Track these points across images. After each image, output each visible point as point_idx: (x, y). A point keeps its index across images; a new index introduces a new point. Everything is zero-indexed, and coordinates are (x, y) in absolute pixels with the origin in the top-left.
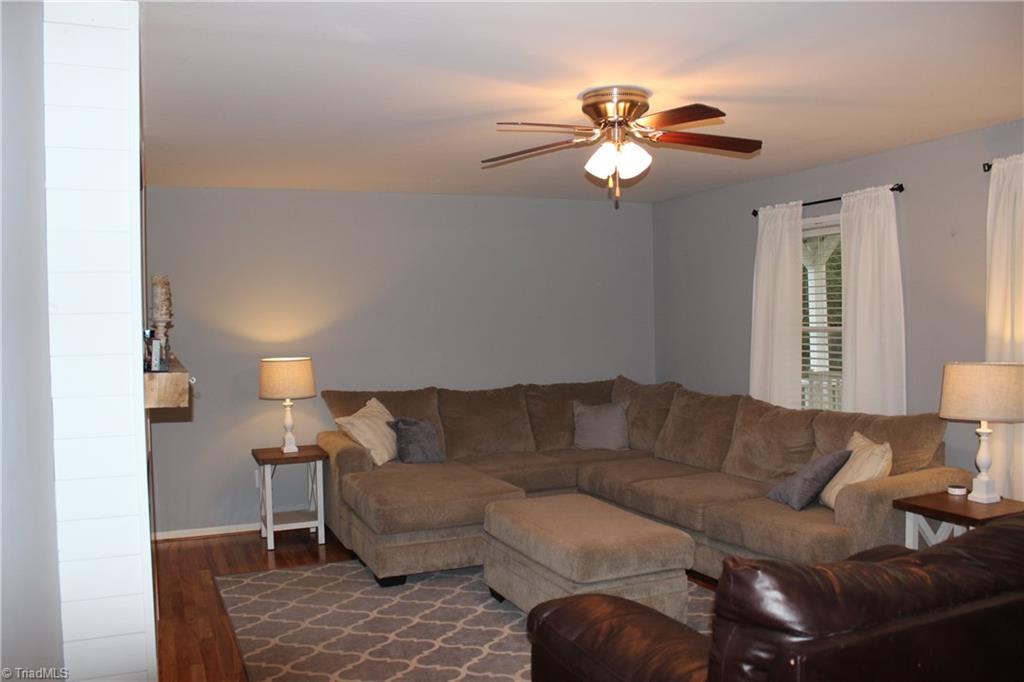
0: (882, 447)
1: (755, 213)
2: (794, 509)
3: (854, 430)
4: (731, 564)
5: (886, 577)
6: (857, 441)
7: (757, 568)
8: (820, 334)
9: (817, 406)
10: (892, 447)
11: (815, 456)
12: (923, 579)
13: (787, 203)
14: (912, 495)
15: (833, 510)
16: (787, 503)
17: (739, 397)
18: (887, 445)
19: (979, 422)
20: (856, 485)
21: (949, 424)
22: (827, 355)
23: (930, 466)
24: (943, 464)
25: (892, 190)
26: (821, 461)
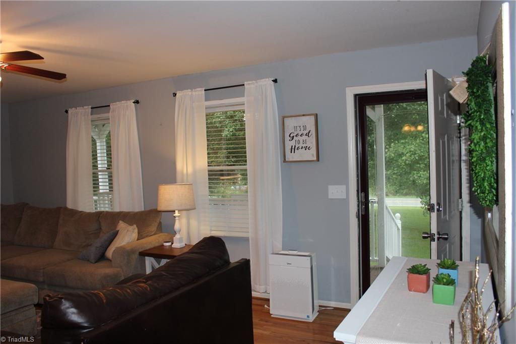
0: (132, 227)
1: (67, 112)
2: (92, 263)
3: (119, 221)
4: (47, 298)
5: (129, 291)
6: (122, 225)
7: (62, 298)
8: (104, 173)
9: (103, 209)
10: (137, 226)
11: (101, 234)
12: (146, 288)
13: (83, 107)
14: (148, 248)
15: (111, 261)
16: (88, 260)
17: (61, 208)
18: (135, 226)
19: (174, 211)
20: (121, 247)
21: (163, 213)
22: (108, 184)
23: (154, 234)
24: (162, 232)
25: (134, 102)
26: (104, 237)
